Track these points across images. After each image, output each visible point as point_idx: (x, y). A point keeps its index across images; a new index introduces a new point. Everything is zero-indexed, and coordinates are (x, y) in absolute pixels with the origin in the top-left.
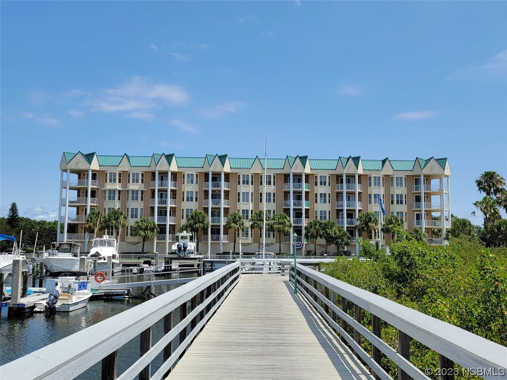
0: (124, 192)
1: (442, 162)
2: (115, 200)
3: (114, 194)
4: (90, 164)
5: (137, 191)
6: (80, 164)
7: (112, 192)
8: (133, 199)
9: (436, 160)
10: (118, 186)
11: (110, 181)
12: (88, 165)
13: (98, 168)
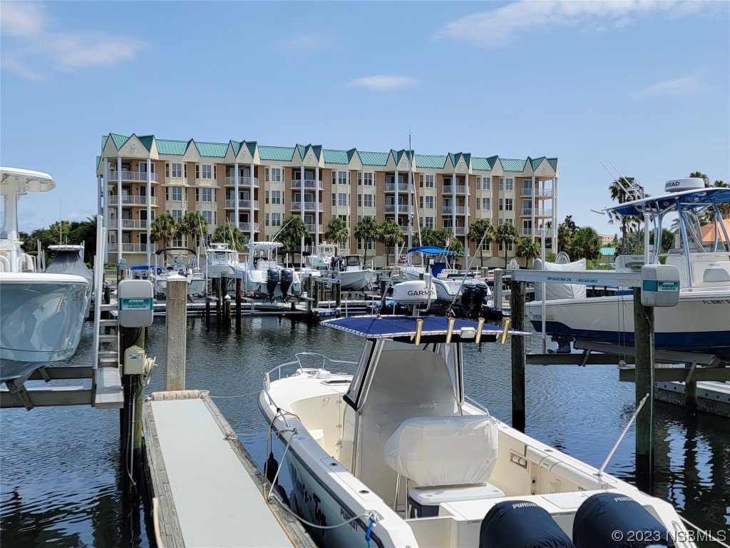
0: (191, 190)
1: (553, 162)
2: (181, 200)
3: (180, 191)
4: (149, 152)
5: (210, 189)
6: (135, 150)
7: (177, 189)
8: (204, 200)
9: (548, 160)
10: (183, 182)
11: (174, 175)
12: (146, 151)
13: (156, 157)
